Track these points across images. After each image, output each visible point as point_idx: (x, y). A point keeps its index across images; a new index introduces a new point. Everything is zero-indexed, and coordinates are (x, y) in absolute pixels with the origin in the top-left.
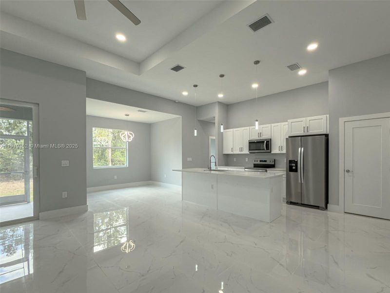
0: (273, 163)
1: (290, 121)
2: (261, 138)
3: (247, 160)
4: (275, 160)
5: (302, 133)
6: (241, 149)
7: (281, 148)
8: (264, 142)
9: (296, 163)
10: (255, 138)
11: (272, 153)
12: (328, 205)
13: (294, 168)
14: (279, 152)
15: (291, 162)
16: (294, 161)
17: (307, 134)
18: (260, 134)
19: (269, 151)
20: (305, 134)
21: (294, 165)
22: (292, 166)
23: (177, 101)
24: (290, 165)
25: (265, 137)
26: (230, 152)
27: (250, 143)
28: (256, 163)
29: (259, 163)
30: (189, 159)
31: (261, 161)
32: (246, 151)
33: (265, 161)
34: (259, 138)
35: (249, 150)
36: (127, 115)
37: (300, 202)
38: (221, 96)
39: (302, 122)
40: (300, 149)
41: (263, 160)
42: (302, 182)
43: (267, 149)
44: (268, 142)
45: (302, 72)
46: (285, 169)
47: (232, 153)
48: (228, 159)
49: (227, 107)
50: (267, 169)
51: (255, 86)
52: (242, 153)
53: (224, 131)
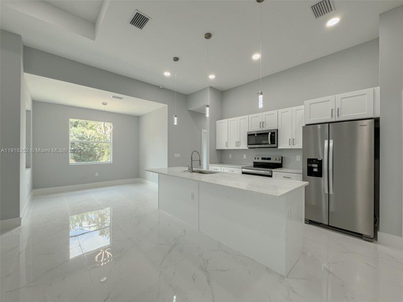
0: (280, 162)
1: (307, 102)
2: (264, 129)
3: (245, 157)
4: (282, 158)
5: (329, 119)
6: (238, 143)
7: (292, 141)
8: (268, 133)
9: (320, 163)
10: (256, 129)
11: (279, 148)
12: (378, 233)
13: (315, 170)
14: (290, 147)
15: (310, 161)
16: (316, 160)
17: (337, 120)
18: (262, 124)
19: (275, 145)
20: (333, 120)
21: (316, 166)
22: (313, 168)
23: (161, 87)
24: (310, 165)
25: (269, 127)
26: (225, 148)
27: (249, 135)
28: (257, 161)
29: (260, 160)
30: (177, 155)
31: (262, 159)
32: (244, 146)
33: (269, 159)
35: (248, 144)
36: (104, 104)
37: (327, 223)
38: (212, 77)
39: (329, 102)
40: (326, 142)
41: (267, 157)
42: (331, 192)
43: (272, 143)
44: (273, 133)
45: (333, 22)
46: (301, 171)
47: (226, 148)
48: (222, 156)
49: (221, 94)
50: (273, 170)
51: (256, 57)
52: (239, 148)
53: (217, 122)
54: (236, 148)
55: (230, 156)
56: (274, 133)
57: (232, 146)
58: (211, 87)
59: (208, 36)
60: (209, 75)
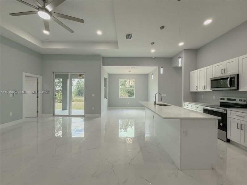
0: (245, 103)
2: (226, 75)
3: (214, 98)
6: (204, 87)
8: (227, 79)
11: (240, 90)
18: (224, 71)
19: (235, 88)
25: (231, 72)
26: (195, 90)
27: (212, 81)
28: (222, 101)
29: (226, 101)
31: (228, 99)
33: (234, 100)
34: (223, 75)
35: (211, 88)
36: (130, 71)
38: (181, 44)
43: (231, 87)
48: (196, 96)
50: (227, 109)
51: (208, 22)
52: (205, 91)
53: (191, 72)
54: (203, 91)
55: (202, 97)
56: (234, 78)
57: (200, 90)
58: (185, 50)
59: (162, 28)
60: (178, 44)
